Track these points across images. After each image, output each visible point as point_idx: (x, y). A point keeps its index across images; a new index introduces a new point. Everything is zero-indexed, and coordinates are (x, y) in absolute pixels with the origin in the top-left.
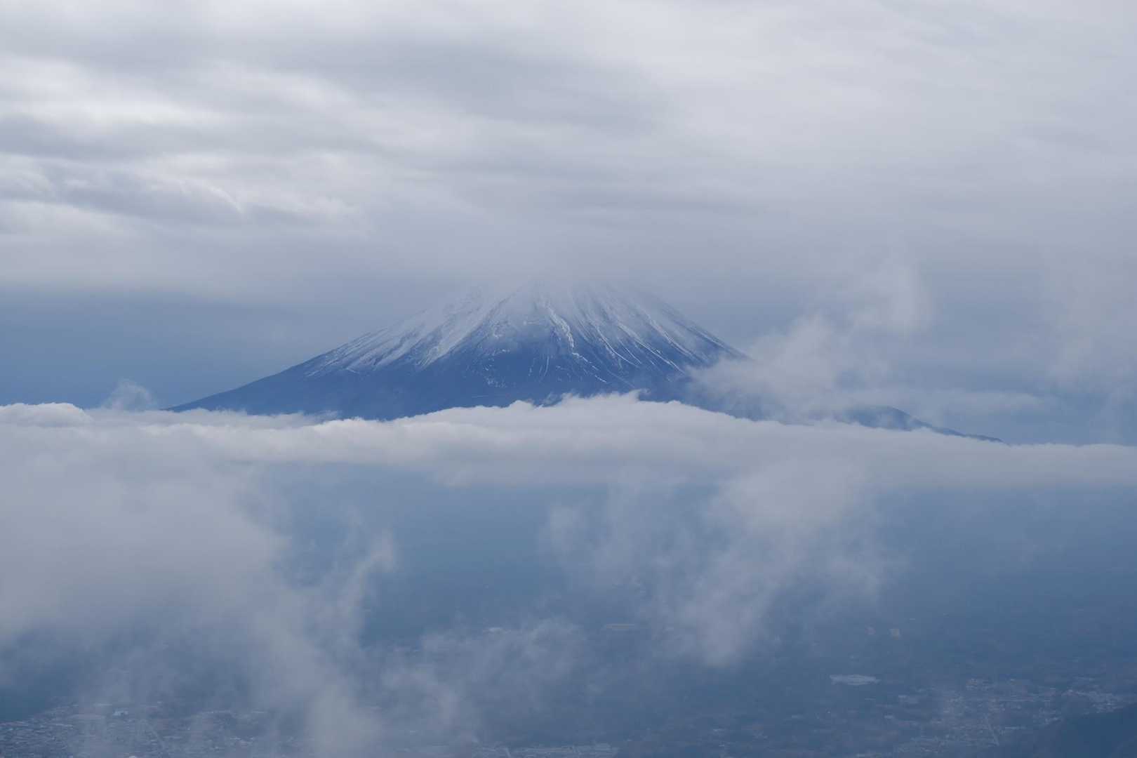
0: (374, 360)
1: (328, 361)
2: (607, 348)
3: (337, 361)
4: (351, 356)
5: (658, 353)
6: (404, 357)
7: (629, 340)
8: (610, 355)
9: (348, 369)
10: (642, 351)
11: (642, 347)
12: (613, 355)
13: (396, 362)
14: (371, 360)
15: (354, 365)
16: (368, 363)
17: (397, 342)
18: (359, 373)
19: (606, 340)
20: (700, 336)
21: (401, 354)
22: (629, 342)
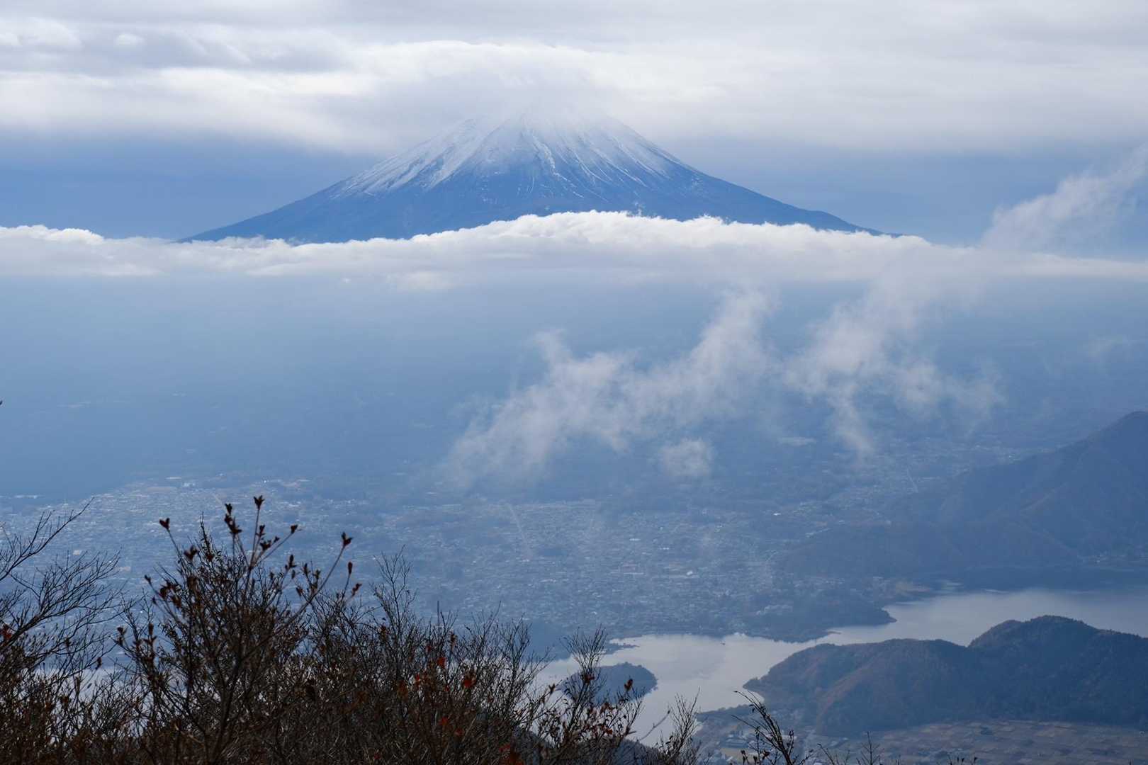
0: (387, 183)
1: (349, 185)
2: (582, 168)
3: (357, 185)
4: (366, 182)
5: (626, 172)
6: (413, 180)
7: (601, 161)
8: (586, 174)
9: (366, 191)
10: (613, 171)
11: (612, 167)
12: (588, 174)
13: (406, 185)
14: (385, 183)
15: (371, 187)
16: (383, 187)
17: (405, 169)
18: (375, 195)
19: (582, 161)
20: (661, 156)
21: (410, 179)
22: (601, 162)
